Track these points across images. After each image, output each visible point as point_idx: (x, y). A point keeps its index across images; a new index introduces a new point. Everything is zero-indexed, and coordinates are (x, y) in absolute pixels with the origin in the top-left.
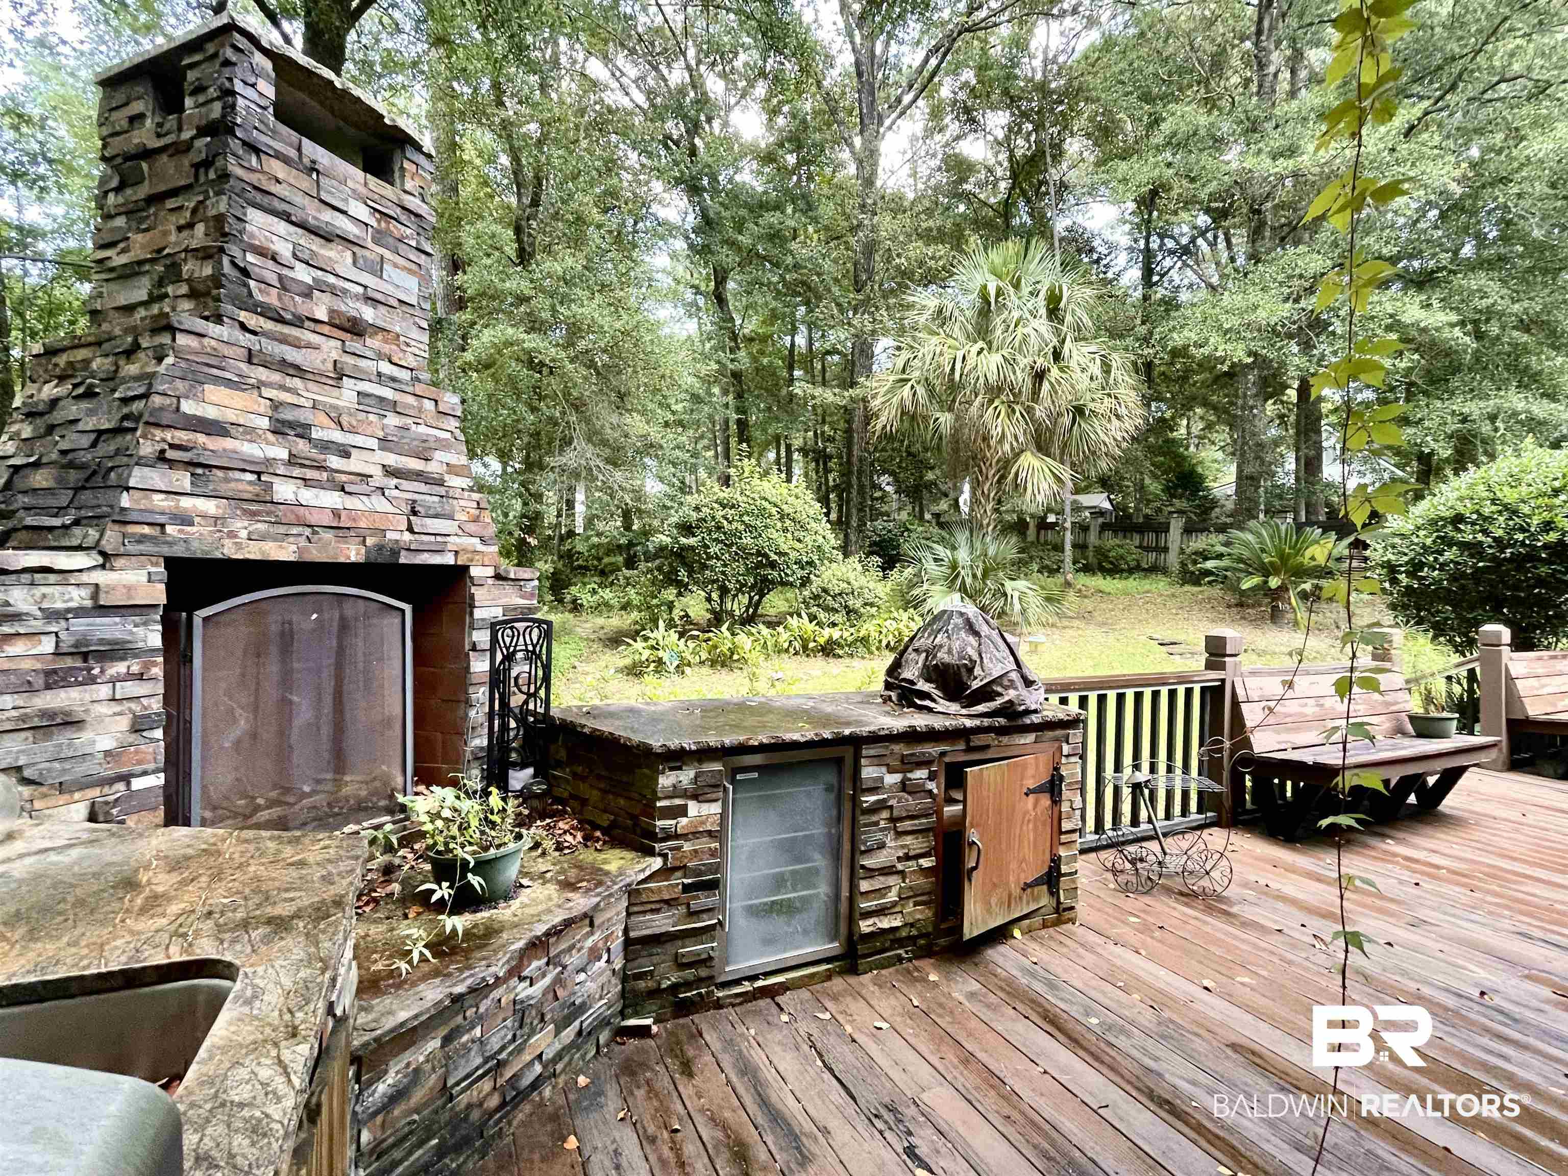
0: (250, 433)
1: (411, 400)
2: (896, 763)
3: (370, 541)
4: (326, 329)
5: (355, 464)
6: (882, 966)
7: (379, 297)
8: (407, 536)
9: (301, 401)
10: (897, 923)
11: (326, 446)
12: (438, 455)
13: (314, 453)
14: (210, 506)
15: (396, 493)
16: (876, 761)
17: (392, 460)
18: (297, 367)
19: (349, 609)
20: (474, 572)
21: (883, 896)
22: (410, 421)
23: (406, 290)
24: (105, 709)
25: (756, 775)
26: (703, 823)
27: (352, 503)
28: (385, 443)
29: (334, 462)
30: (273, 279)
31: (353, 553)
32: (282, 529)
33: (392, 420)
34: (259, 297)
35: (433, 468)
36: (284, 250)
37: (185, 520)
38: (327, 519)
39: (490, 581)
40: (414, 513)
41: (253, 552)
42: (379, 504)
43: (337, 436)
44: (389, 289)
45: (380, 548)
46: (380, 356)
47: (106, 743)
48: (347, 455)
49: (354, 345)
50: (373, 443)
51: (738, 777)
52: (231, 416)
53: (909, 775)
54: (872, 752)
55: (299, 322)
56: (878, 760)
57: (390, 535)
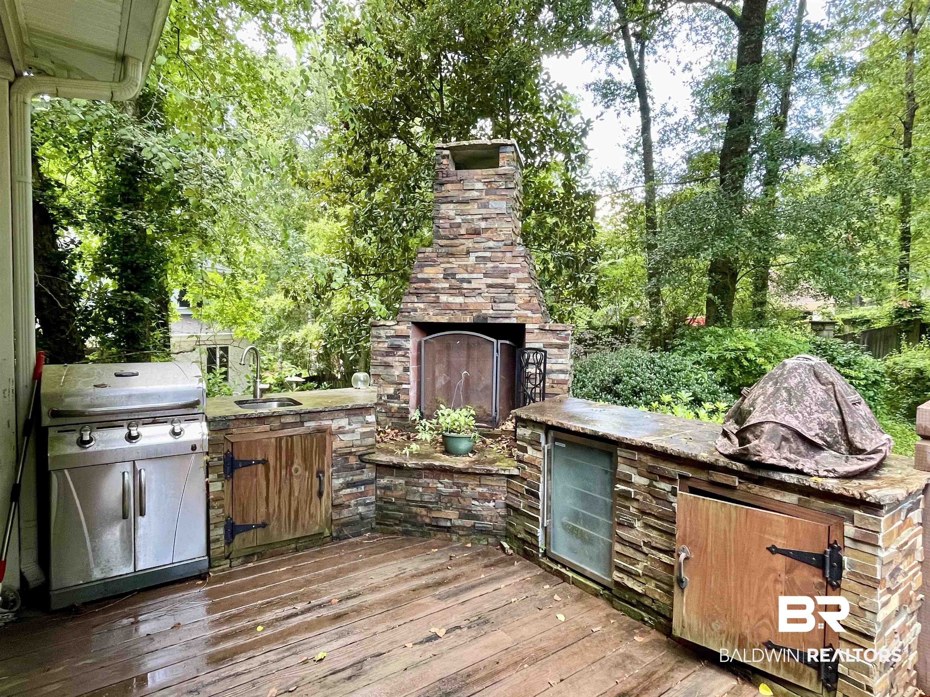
0: (437, 281)
1: (500, 254)
2: (644, 470)
3: (474, 314)
4: (466, 236)
5: (474, 285)
6: (627, 613)
7: (487, 216)
8: (491, 312)
9: (454, 266)
10: (639, 590)
11: (463, 280)
12: (512, 275)
13: (458, 284)
14: (422, 306)
15: (487, 294)
16: (628, 462)
17: (490, 281)
18: (452, 254)
19: (472, 340)
20: (527, 326)
21: (633, 565)
22: (497, 263)
23: (500, 209)
24: (397, 364)
25: (564, 445)
26: (534, 460)
27: (468, 300)
28: (486, 275)
29: (465, 285)
30: (447, 225)
31: (468, 319)
32: (444, 312)
33: (490, 265)
34: (442, 233)
35: (510, 281)
36: (452, 213)
37: (415, 310)
38: (458, 307)
39: (537, 331)
40: (495, 302)
41: (434, 320)
42: (480, 300)
43: (466, 276)
44: (493, 211)
45: (478, 316)
46: (489, 239)
47: (397, 373)
48: (470, 282)
49: (478, 239)
50: (481, 276)
51: (556, 443)
52: (431, 276)
53: (654, 483)
54: (624, 454)
55: (456, 238)
56: (631, 462)
57: (483, 312)
